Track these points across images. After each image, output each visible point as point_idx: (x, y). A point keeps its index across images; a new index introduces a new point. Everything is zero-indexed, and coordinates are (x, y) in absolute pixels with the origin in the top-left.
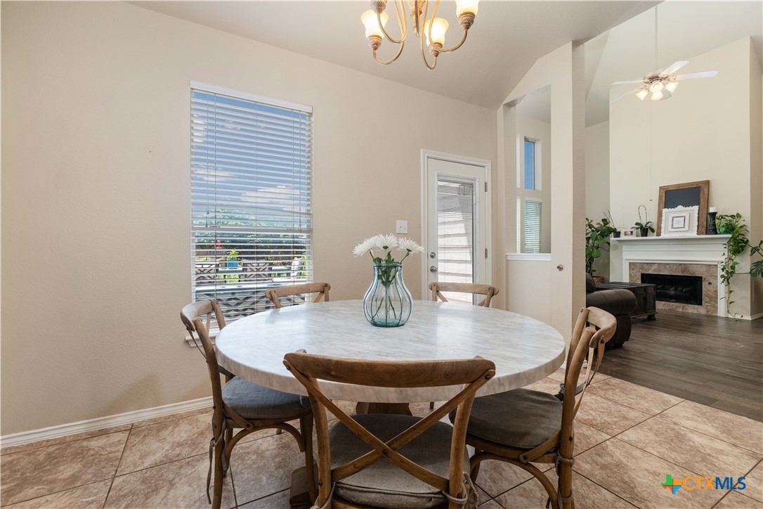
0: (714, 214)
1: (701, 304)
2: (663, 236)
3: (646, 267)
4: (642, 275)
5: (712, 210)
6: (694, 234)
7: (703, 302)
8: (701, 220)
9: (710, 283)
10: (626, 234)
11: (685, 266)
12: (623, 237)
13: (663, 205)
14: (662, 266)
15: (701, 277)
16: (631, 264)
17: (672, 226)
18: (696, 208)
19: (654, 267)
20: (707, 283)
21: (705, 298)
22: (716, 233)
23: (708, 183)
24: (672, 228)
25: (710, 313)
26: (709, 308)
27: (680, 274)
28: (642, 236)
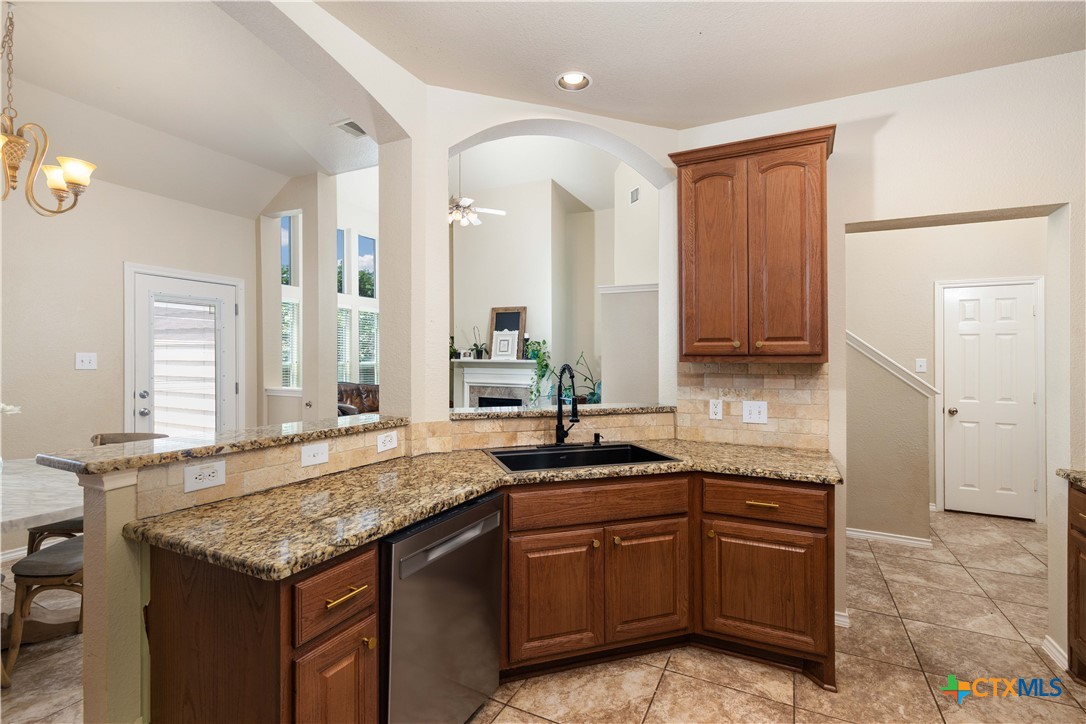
0: (527, 340)
2: (494, 359)
3: (483, 390)
4: (480, 399)
5: (526, 336)
6: (513, 359)
8: (519, 344)
9: (526, 405)
10: (465, 355)
11: (509, 389)
12: (462, 359)
13: (494, 327)
14: (494, 389)
15: (521, 399)
16: (471, 387)
17: (499, 349)
18: (517, 332)
19: (489, 390)
22: (527, 358)
23: (525, 308)
24: (499, 351)
27: (506, 398)
28: (478, 358)
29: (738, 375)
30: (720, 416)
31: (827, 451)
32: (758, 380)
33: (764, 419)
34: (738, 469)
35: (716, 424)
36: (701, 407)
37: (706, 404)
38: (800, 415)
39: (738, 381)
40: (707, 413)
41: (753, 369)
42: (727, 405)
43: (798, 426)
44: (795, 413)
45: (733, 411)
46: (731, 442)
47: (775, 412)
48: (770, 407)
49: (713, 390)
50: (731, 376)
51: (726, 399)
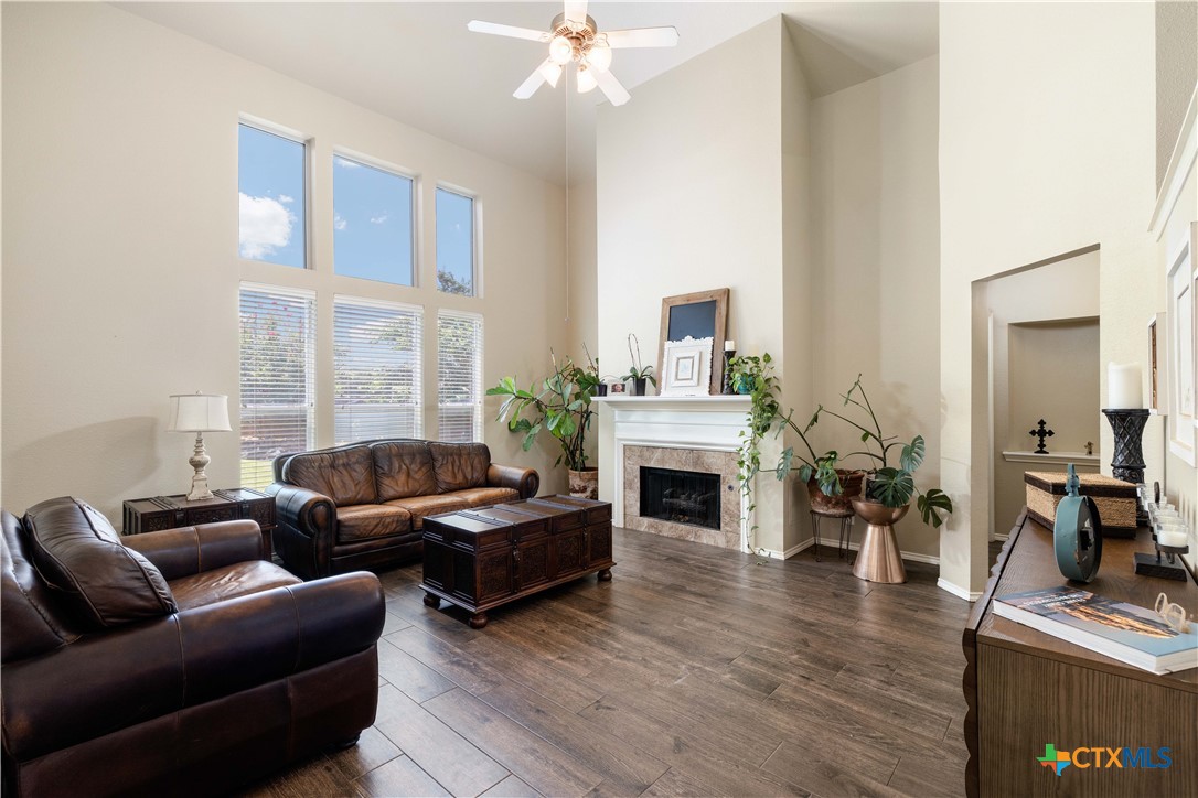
0: (731, 354)
1: (719, 528)
2: (665, 395)
3: (646, 454)
4: (643, 469)
5: (729, 347)
6: (704, 393)
7: (722, 525)
8: (715, 363)
9: (730, 488)
10: (614, 390)
11: (696, 453)
12: (610, 396)
13: (666, 334)
14: (667, 452)
15: (719, 476)
16: (625, 448)
17: (677, 375)
18: (709, 341)
19: (658, 454)
20: (726, 488)
21: (725, 518)
22: (732, 392)
23: (728, 292)
24: (677, 379)
25: (731, 546)
26: (730, 535)
27: (690, 470)
28: (638, 394)
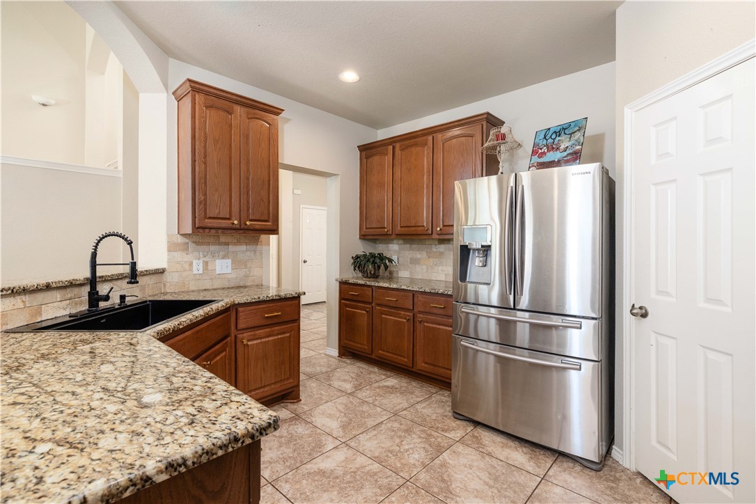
29: (213, 244)
30: (201, 272)
31: (262, 285)
32: (226, 247)
33: (229, 270)
34: (259, 298)
35: (198, 277)
36: (187, 266)
37: (191, 264)
38: (249, 266)
39: (212, 248)
40: (191, 270)
41: (223, 239)
42: (206, 264)
43: (248, 273)
44: (246, 265)
45: (210, 267)
46: (208, 288)
47: (236, 264)
48: (233, 262)
49: (196, 254)
50: (208, 244)
51: (205, 259)
